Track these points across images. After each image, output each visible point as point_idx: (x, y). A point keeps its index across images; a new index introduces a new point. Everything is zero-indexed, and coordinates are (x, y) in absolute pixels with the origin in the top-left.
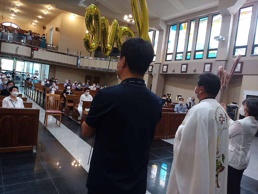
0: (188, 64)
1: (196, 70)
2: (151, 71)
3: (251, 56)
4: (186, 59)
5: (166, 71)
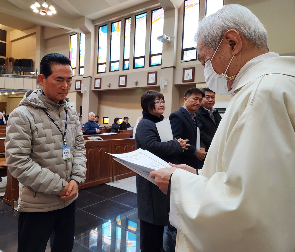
0: (127, 75)
1: (137, 83)
2: (79, 88)
4: (124, 69)
5: (99, 86)
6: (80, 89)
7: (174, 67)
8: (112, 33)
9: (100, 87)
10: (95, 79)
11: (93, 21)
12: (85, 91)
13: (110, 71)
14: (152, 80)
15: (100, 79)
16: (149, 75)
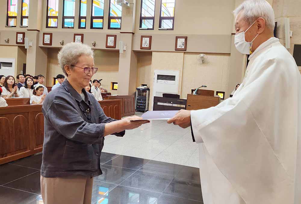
0: (83, 34)
1: (95, 44)
2: (22, 41)
3: (159, 30)
4: (80, 27)
5: (49, 43)
6: (23, 43)
7: (133, 34)
9: (51, 44)
10: (44, 34)
12: (30, 46)
13: (63, 27)
14: (111, 43)
15: (51, 35)
16: (108, 37)
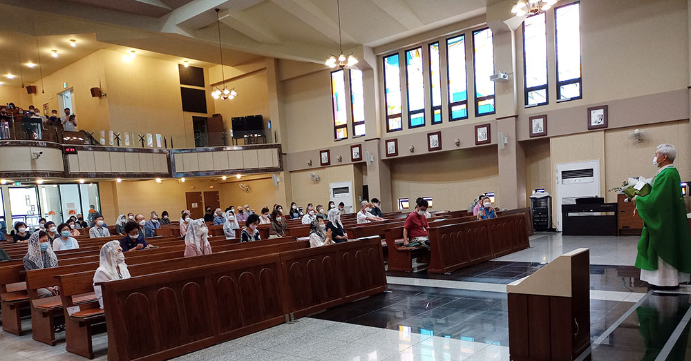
0: (440, 132)
1: (459, 142)
2: (359, 157)
3: (558, 102)
4: (433, 123)
5: (394, 152)
6: (361, 159)
7: (516, 116)
8: (408, 66)
10: (387, 142)
11: (374, 49)
12: (371, 162)
13: (410, 127)
14: (482, 136)
15: (396, 140)
16: (478, 129)
